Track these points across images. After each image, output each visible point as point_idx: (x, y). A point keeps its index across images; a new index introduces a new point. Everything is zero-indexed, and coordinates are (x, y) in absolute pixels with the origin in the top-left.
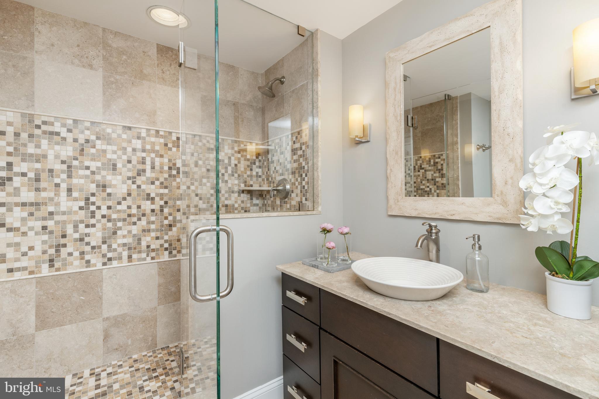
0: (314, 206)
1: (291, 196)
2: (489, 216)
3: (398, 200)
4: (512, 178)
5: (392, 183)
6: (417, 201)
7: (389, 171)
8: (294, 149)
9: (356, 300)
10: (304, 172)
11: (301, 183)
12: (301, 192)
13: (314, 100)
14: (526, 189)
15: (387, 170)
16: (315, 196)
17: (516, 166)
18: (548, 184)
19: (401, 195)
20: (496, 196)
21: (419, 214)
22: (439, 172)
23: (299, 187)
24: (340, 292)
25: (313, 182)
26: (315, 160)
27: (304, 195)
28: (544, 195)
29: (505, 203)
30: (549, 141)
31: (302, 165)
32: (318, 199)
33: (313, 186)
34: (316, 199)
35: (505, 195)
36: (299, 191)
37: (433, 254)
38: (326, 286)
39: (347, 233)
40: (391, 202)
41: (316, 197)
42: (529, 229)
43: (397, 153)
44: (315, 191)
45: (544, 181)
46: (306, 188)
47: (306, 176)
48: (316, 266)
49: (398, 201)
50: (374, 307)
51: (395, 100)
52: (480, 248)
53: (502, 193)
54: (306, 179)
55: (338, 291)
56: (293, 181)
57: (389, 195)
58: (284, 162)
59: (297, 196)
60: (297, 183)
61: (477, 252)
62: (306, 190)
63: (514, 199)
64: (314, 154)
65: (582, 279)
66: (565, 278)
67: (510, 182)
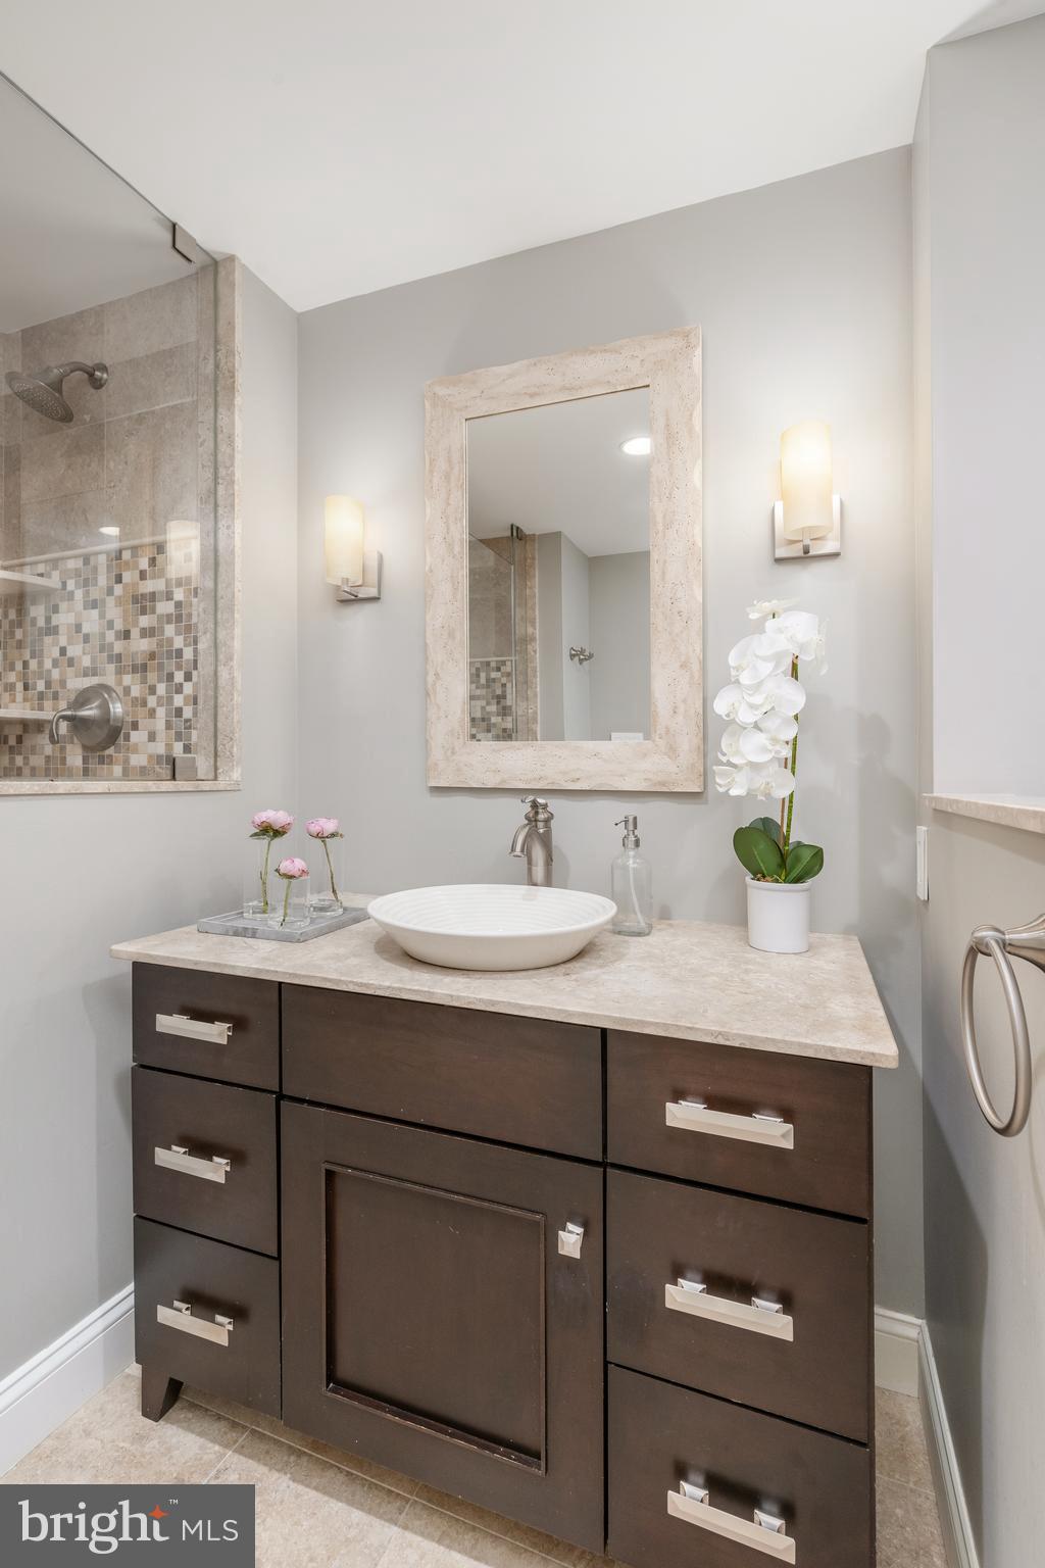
0: (216, 769)
1: (127, 738)
2: (646, 780)
3: (453, 749)
4: (684, 701)
5: (439, 708)
6: (500, 751)
7: (431, 678)
8: (142, 595)
9: (400, 989)
10: (179, 668)
11: (170, 700)
12: (169, 726)
13: (220, 457)
14: (728, 715)
15: (426, 673)
16: (220, 737)
17: (692, 677)
18: (761, 705)
19: (461, 737)
20: (657, 739)
21: (503, 781)
22: (498, 703)
23: (161, 712)
25: (216, 698)
26: (221, 635)
27: (179, 737)
28: (756, 726)
29: (672, 751)
30: (759, 628)
31: (172, 645)
32: (232, 747)
33: (216, 707)
34: (224, 745)
35: (674, 735)
36: (160, 723)
37: (539, 872)
38: (303, 973)
39: (333, 835)
40: (437, 754)
41: (225, 742)
42: (733, 792)
43: (451, 635)
44: (219, 725)
45: (758, 699)
46: (188, 713)
47: (188, 677)
48: (250, 931)
49: (453, 753)
50: (452, 996)
51: (449, 504)
52: (637, 843)
53: (668, 730)
54: (188, 688)
56: (136, 691)
57: (431, 738)
58: (103, 635)
59: (152, 737)
60: (152, 701)
61: (632, 853)
62: (187, 721)
63: (687, 743)
64: (219, 616)
65: (798, 880)
66: (777, 881)
67: (682, 708)
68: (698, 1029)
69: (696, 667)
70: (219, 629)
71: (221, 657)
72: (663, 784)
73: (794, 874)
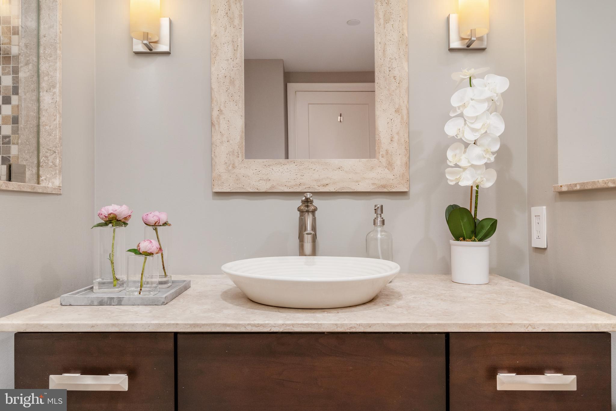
0: (38, 176)
2: (373, 184)
3: (234, 164)
4: (398, 133)
5: (222, 135)
7: (215, 113)
15: (212, 110)
16: (43, 151)
17: (402, 118)
19: (240, 155)
20: (380, 158)
21: (273, 187)
24: (248, 322)
25: (38, 119)
26: (44, 67)
28: (475, 143)
29: (390, 165)
32: (55, 158)
33: (38, 126)
34: (46, 157)
35: (391, 155)
38: (203, 322)
40: (220, 168)
41: (48, 154)
43: (232, 82)
44: (42, 140)
45: (477, 126)
47: (7, 101)
48: (115, 300)
49: (234, 167)
52: (383, 222)
53: (387, 152)
54: (7, 110)
55: (241, 322)
57: (216, 157)
61: (379, 229)
63: (399, 161)
64: (41, 51)
67: (396, 138)
68: (515, 324)
69: (405, 112)
70: (42, 62)
71: (44, 85)
72: (384, 186)
73: (480, 236)
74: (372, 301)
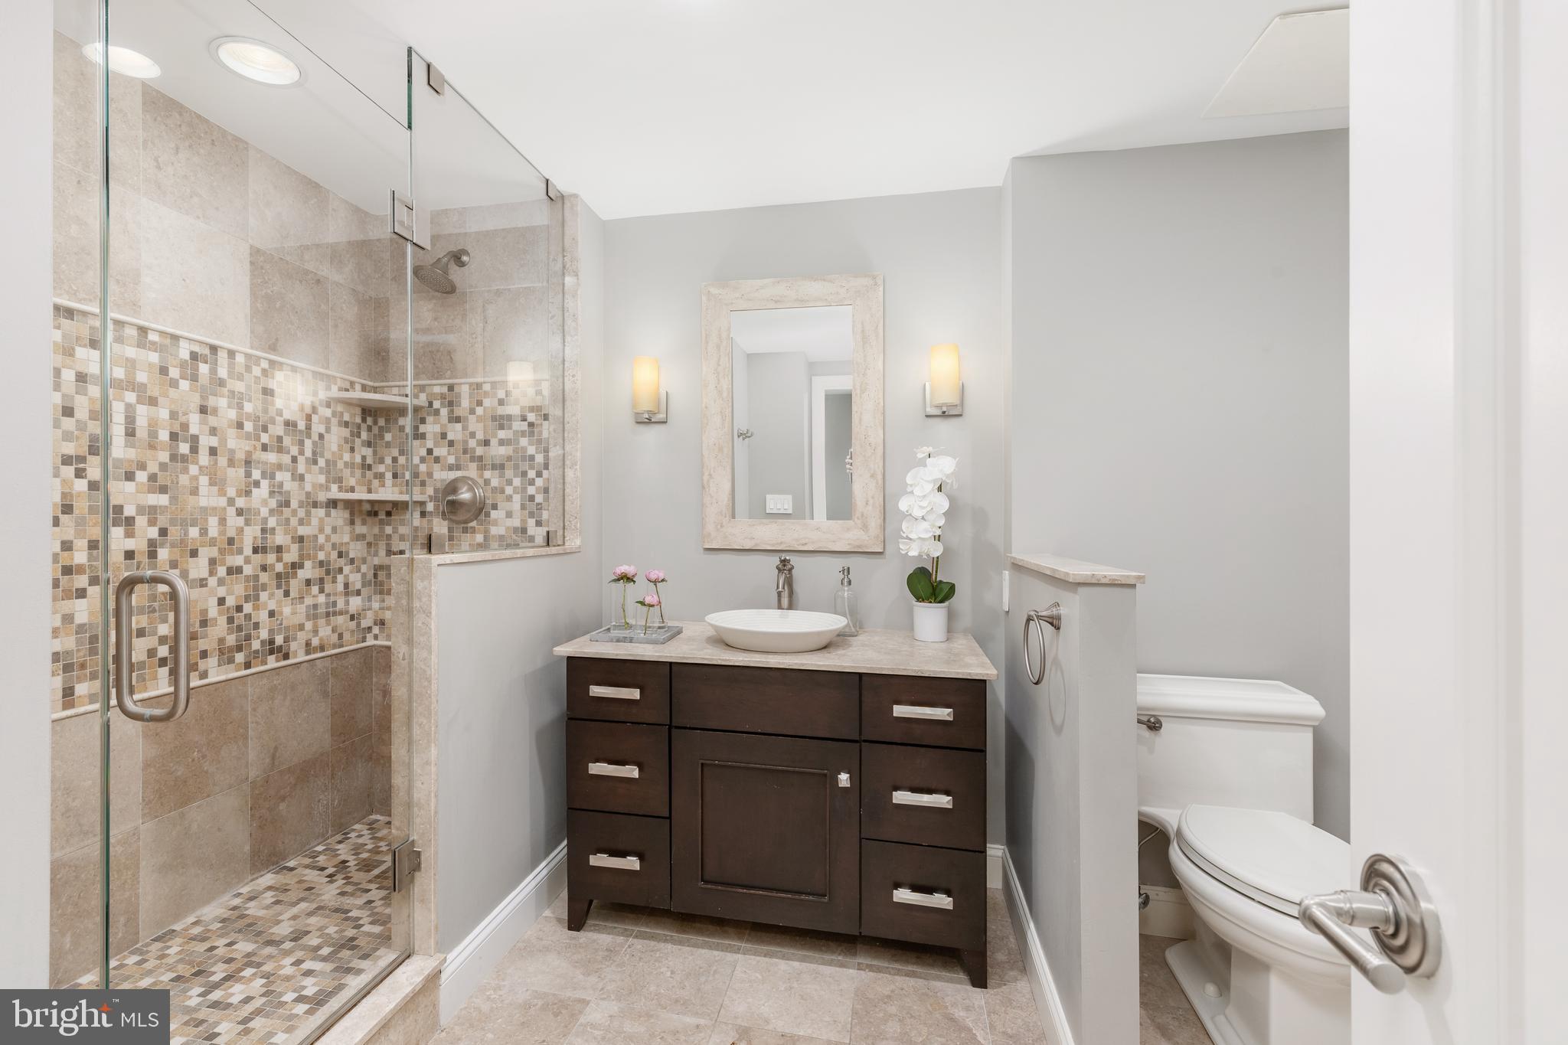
0: (565, 537)
1: (488, 515)
2: (849, 544)
3: (721, 523)
4: (873, 498)
5: (712, 497)
6: (754, 525)
7: (706, 477)
8: (500, 416)
10: (532, 467)
11: (524, 490)
12: (523, 507)
14: (905, 510)
15: (703, 474)
16: (567, 514)
17: (877, 483)
18: (924, 506)
19: (725, 516)
20: (856, 520)
21: (756, 545)
23: (517, 498)
25: (564, 490)
26: (568, 447)
27: (531, 515)
28: (923, 518)
29: (865, 527)
30: (922, 463)
31: (526, 452)
33: (564, 496)
34: (570, 522)
35: (866, 518)
36: (516, 504)
37: (785, 601)
38: (688, 657)
39: (663, 580)
40: (710, 528)
42: (910, 554)
43: (721, 449)
44: (567, 507)
45: (924, 503)
46: (539, 498)
47: (539, 474)
48: (623, 639)
49: (722, 526)
51: (719, 365)
52: (850, 583)
53: (862, 515)
54: (539, 482)
55: (713, 658)
56: (495, 482)
57: (706, 516)
58: (465, 442)
59: (509, 515)
60: (509, 490)
61: (846, 589)
62: (538, 504)
63: (874, 523)
64: (566, 435)
65: (941, 601)
66: (931, 602)
67: (871, 501)
69: (880, 477)
70: (566, 444)
71: (568, 462)
72: (859, 547)
73: (939, 599)
74: (825, 647)
